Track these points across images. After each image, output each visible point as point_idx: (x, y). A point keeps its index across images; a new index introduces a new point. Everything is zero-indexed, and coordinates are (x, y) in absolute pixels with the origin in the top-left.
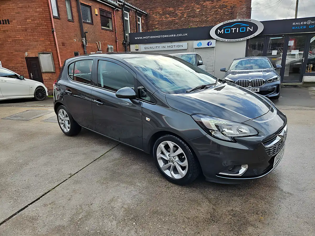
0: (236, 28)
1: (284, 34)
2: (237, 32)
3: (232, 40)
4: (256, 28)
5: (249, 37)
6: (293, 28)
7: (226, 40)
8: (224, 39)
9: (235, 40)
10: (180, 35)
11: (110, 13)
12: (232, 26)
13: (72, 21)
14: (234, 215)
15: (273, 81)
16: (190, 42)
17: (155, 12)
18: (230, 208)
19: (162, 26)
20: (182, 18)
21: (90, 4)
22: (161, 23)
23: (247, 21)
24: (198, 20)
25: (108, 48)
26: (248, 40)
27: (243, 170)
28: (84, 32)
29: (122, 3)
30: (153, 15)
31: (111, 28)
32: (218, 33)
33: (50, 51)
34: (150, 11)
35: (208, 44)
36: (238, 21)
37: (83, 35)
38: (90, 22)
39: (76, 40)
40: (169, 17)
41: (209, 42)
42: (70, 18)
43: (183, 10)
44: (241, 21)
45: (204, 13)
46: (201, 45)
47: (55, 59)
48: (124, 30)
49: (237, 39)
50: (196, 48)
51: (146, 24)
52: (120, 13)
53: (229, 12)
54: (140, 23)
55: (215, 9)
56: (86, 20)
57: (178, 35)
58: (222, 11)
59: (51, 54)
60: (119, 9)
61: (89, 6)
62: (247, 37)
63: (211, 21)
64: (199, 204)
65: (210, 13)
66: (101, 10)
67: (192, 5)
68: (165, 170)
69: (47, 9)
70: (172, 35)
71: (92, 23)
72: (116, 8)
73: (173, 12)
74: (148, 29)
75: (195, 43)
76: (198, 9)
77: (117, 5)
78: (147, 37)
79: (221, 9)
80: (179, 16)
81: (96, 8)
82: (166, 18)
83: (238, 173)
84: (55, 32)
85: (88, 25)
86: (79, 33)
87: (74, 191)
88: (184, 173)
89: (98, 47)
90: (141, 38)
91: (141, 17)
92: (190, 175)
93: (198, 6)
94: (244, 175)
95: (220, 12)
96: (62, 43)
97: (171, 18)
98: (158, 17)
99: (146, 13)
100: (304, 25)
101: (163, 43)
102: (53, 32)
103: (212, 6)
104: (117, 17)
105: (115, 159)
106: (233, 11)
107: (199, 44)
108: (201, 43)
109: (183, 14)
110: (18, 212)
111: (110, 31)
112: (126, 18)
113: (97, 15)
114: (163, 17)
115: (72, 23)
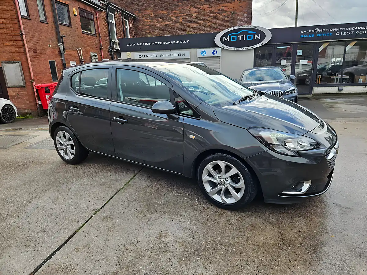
0: (242, 36)
1: (292, 43)
2: (244, 40)
3: (239, 48)
4: (263, 36)
5: (257, 46)
6: (302, 36)
7: (233, 48)
8: (230, 47)
9: (243, 48)
10: (181, 42)
11: (92, 14)
12: (238, 33)
13: (46, 22)
14: (304, 237)
15: (290, 93)
16: (193, 50)
17: (145, 15)
18: (296, 230)
19: (154, 31)
20: (177, 22)
21: (67, 3)
22: (152, 28)
23: (254, 28)
24: (195, 26)
25: (91, 56)
26: (255, 49)
27: (305, 187)
28: (61, 36)
29: (106, 3)
30: (143, 19)
31: (93, 32)
32: (224, 41)
33: (18, 60)
34: (138, 13)
35: (213, 53)
36: (244, 27)
37: (60, 39)
38: (67, 24)
39: (50, 46)
40: (162, 21)
41: (214, 51)
42: (42, 18)
43: (178, 14)
44: (248, 27)
45: (201, 18)
46: (205, 53)
47: (25, 70)
48: (110, 35)
49: (244, 48)
50: (199, 58)
51: (134, 29)
52: (103, 14)
53: (229, 18)
54: (128, 27)
55: (213, 14)
56: (62, 21)
57: (178, 42)
58: (221, 17)
59: (20, 63)
60: (102, 10)
61: (65, 4)
62: (254, 46)
63: (210, 28)
64: (263, 229)
65: (209, 18)
66: (80, 10)
67: (187, 8)
68: (213, 195)
69: (13, 7)
70: (172, 42)
71: (70, 26)
72: (99, 7)
73: (166, 16)
74: (137, 35)
75: (199, 52)
76: (195, 12)
77: (99, 4)
78: (141, 44)
79: (221, 14)
80: (173, 20)
81: (75, 7)
82: (158, 22)
83: (301, 190)
84: (24, 36)
85: (66, 28)
86: (54, 37)
87: (108, 229)
88: (239, 196)
89: (79, 55)
90: (134, 44)
91: (128, 20)
92: (248, 198)
93: (194, 10)
94: (308, 192)
95: (220, 17)
96: (34, 50)
97: (164, 22)
98: (149, 21)
99: (134, 16)
100: (312, 33)
101: (160, 51)
102: (22, 35)
103: (210, 10)
104: (100, 18)
105: (144, 188)
106: (234, 17)
107: (203, 53)
108: (205, 52)
109: (178, 18)
110: (45, 262)
111: (93, 35)
112: (111, 21)
113: (75, 15)
114: (154, 20)
115: (46, 25)
